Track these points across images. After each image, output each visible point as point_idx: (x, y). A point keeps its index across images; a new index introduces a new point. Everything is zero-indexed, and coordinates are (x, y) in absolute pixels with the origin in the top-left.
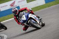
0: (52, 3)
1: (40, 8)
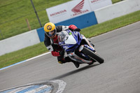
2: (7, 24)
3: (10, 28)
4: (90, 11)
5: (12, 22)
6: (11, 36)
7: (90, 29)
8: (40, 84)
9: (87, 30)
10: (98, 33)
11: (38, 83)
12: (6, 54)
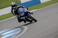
2: (3, 3)
3: (4, 4)
5: (5, 2)
6: (5, 8)
7: (38, 5)
8: (17, 28)
9: (36, 6)
10: (41, 7)
11: (16, 27)
12: (3, 15)
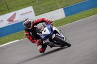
0: (76, 16)
1: (58, 24)
4: (20, 21)
